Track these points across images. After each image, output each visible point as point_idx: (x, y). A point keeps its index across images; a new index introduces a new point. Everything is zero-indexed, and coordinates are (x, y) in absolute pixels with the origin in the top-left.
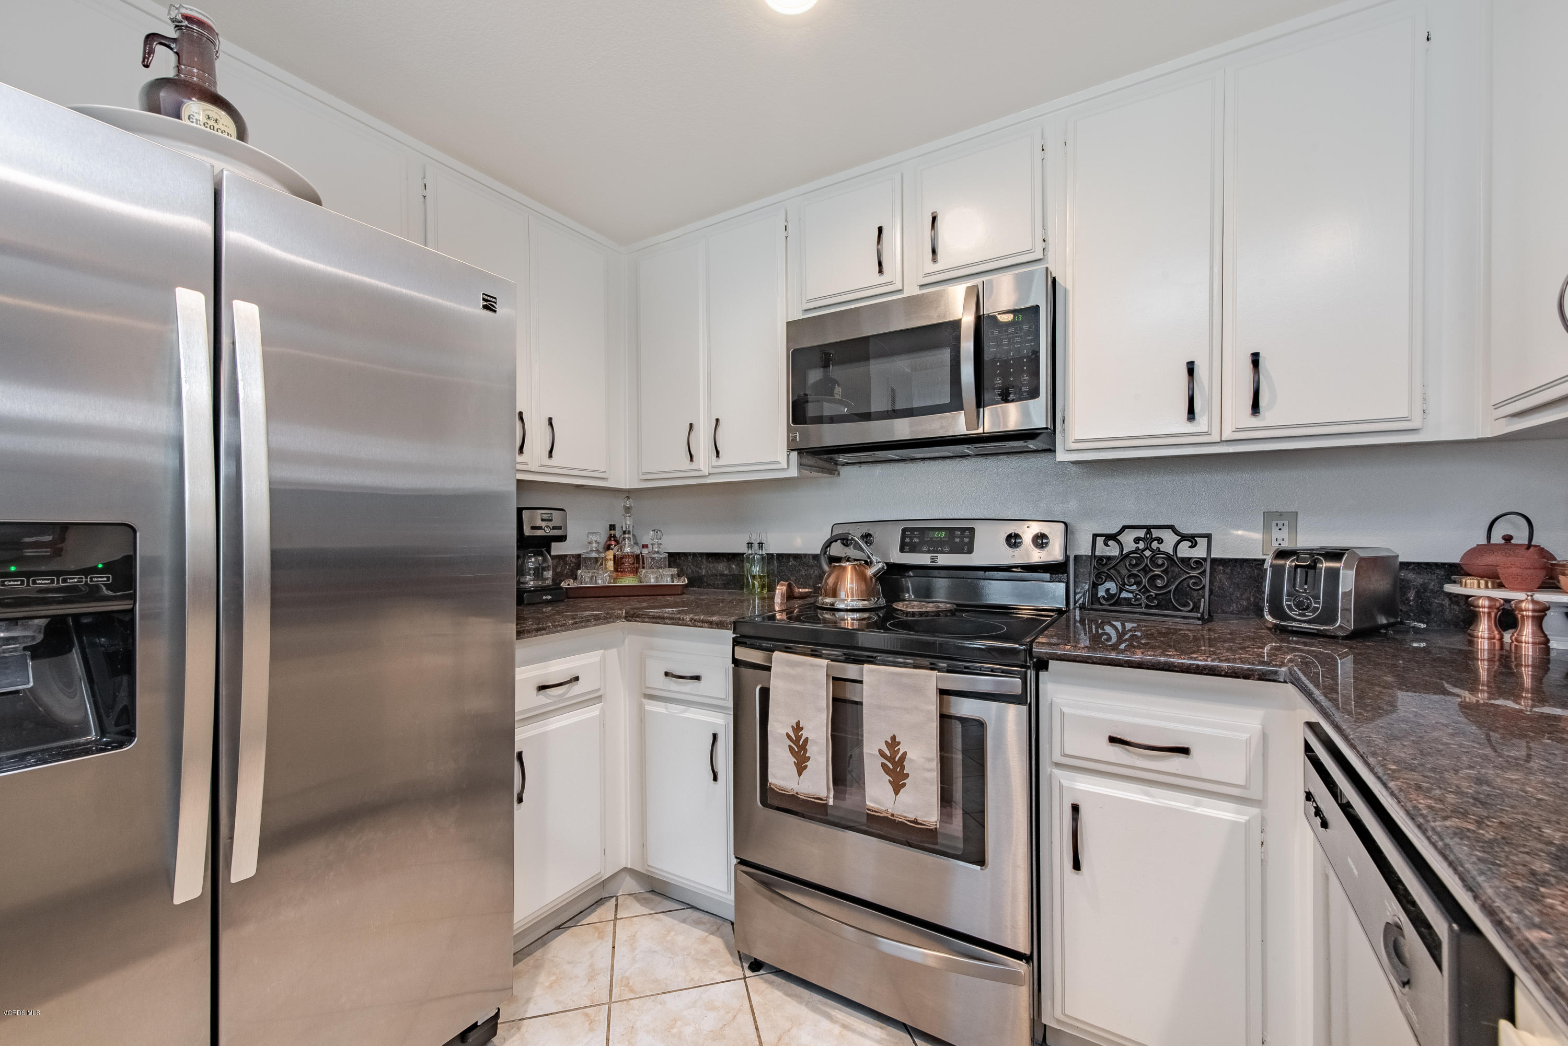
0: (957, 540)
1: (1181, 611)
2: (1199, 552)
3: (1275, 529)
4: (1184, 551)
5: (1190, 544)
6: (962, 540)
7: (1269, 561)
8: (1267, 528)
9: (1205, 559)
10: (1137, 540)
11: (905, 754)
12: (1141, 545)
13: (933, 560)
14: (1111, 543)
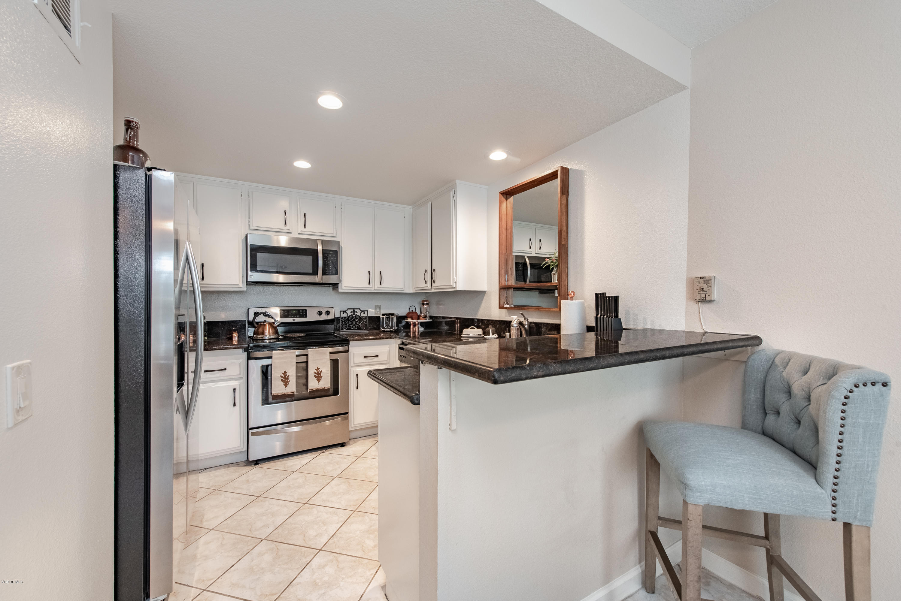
0: (301, 313)
1: (362, 329)
2: (366, 315)
3: (377, 309)
4: (362, 315)
5: (363, 313)
6: (303, 313)
7: (381, 317)
8: (375, 309)
9: (367, 317)
10: (351, 312)
11: (321, 371)
12: (352, 313)
13: (294, 320)
14: (345, 313)
